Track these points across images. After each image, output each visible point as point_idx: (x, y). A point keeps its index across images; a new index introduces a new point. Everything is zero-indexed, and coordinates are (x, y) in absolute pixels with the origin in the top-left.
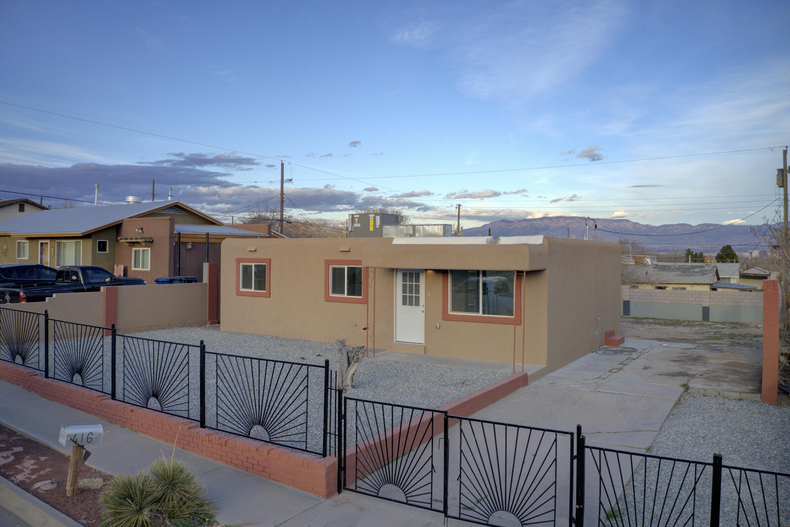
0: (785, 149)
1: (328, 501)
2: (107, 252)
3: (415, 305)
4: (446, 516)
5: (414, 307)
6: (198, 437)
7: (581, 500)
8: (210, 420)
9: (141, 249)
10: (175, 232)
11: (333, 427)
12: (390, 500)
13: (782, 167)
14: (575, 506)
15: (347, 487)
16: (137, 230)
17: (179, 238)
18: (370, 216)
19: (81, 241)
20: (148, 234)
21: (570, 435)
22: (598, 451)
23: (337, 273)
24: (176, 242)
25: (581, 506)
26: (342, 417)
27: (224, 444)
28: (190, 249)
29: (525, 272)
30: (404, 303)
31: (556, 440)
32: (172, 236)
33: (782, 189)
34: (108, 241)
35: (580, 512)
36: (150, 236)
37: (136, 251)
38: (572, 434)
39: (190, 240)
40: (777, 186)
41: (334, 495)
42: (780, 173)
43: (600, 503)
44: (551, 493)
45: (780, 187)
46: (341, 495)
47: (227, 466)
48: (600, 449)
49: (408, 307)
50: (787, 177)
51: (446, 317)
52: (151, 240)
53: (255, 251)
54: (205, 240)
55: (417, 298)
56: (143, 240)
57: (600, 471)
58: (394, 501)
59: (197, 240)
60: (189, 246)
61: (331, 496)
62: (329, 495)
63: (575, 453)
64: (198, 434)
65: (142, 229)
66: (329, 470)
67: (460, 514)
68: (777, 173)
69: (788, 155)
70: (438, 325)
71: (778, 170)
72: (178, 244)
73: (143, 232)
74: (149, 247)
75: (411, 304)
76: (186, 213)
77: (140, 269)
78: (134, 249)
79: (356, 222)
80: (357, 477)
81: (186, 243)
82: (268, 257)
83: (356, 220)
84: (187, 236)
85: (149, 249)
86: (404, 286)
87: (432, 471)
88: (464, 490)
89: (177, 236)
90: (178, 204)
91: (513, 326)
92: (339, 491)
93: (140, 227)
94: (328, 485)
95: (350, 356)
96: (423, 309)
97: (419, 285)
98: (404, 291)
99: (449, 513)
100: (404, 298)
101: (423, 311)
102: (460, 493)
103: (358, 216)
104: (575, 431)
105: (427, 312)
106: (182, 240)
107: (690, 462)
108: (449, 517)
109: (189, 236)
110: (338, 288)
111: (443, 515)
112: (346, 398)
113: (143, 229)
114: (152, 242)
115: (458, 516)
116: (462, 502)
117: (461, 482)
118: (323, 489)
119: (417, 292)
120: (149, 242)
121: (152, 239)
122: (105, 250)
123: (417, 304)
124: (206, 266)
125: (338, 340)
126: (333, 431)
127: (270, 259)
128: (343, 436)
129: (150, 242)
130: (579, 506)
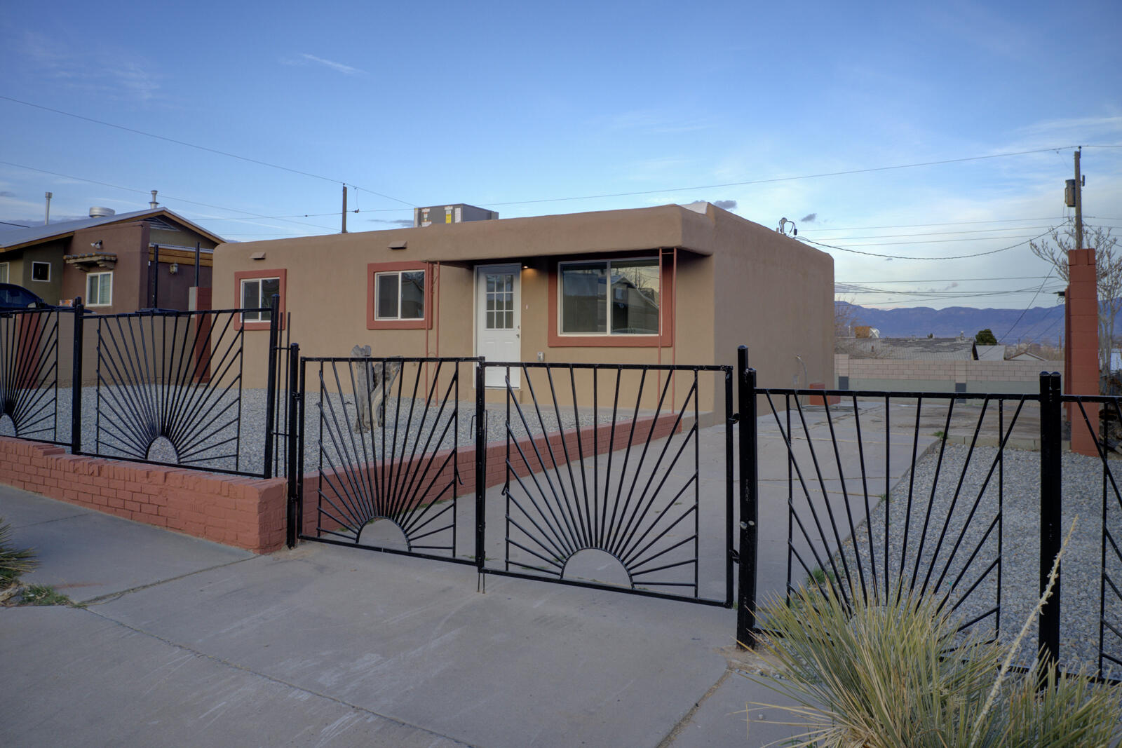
0: (1078, 150)
1: (263, 556)
2: (49, 280)
3: (507, 327)
4: (482, 570)
5: (504, 332)
7: (750, 510)
8: (87, 444)
9: (99, 274)
10: (150, 245)
11: (282, 425)
12: (378, 549)
13: (1073, 177)
14: (738, 524)
15: (303, 534)
16: (93, 245)
17: (157, 255)
18: (446, 208)
19: (8, 263)
20: (110, 250)
21: (722, 374)
22: (784, 397)
23: (388, 284)
24: (151, 262)
25: (752, 523)
26: (297, 398)
28: (175, 273)
29: (675, 250)
30: (490, 325)
31: (695, 386)
32: (145, 252)
33: (1073, 210)
34: (50, 264)
35: (750, 536)
36: (113, 252)
37: (92, 278)
38: (729, 370)
39: (176, 260)
40: (1066, 205)
41: (279, 549)
42: (1071, 186)
43: (792, 511)
44: (688, 500)
45: (1069, 206)
46: (293, 552)
48: (787, 392)
49: (495, 332)
50: (1080, 191)
51: (554, 343)
52: (113, 259)
53: (263, 259)
54: (193, 262)
55: (510, 316)
56: (100, 258)
57: (788, 440)
58: (386, 551)
59: (186, 261)
60: (174, 269)
61: (271, 552)
62: (266, 547)
63: (736, 410)
65: (101, 243)
66: (266, 499)
67: (507, 563)
68: (1065, 186)
69: (1082, 160)
70: (542, 355)
71: (1067, 181)
72: (154, 268)
73: (102, 248)
74: (111, 270)
75: (500, 326)
76: (178, 230)
77: (98, 305)
78: (89, 275)
79: (426, 220)
80: (320, 512)
81: (168, 264)
82: (283, 267)
83: (426, 216)
84: (168, 253)
85: (111, 273)
86: (490, 299)
87: (454, 483)
88: (515, 514)
89: (153, 251)
90: (165, 214)
92: (291, 544)
93: (99, 241)
94: (264, 526)
96: (519, 331)
97: (512, 294)
98: (490, 306)
99: (487, 565)
100: (490, 317)
101: (518, 336)
102: (508, 520)
103: (428, 210)
104: (734, 363)
105: (524, 337)
106: (161, 258)
107: (988, 397)
108: (487, 571)
109: (173, 253)
110: (387, 308)
111: (476, 568)
112: (304, 360)
113: (104, 243)
114: (115, 262)
115: (504, 569)
116: (511, 538)
117: (509, 497)
118: (253, 534)
119: (510, 305)
120: (111, 261)
121: (115, 256)
122: (46, 279)
123: (510, 325)
124: (193, 292)
126: (281, 430)
127: (286, 270)
128: (298, 434)
129: (112, 263)
130: (747, 522)
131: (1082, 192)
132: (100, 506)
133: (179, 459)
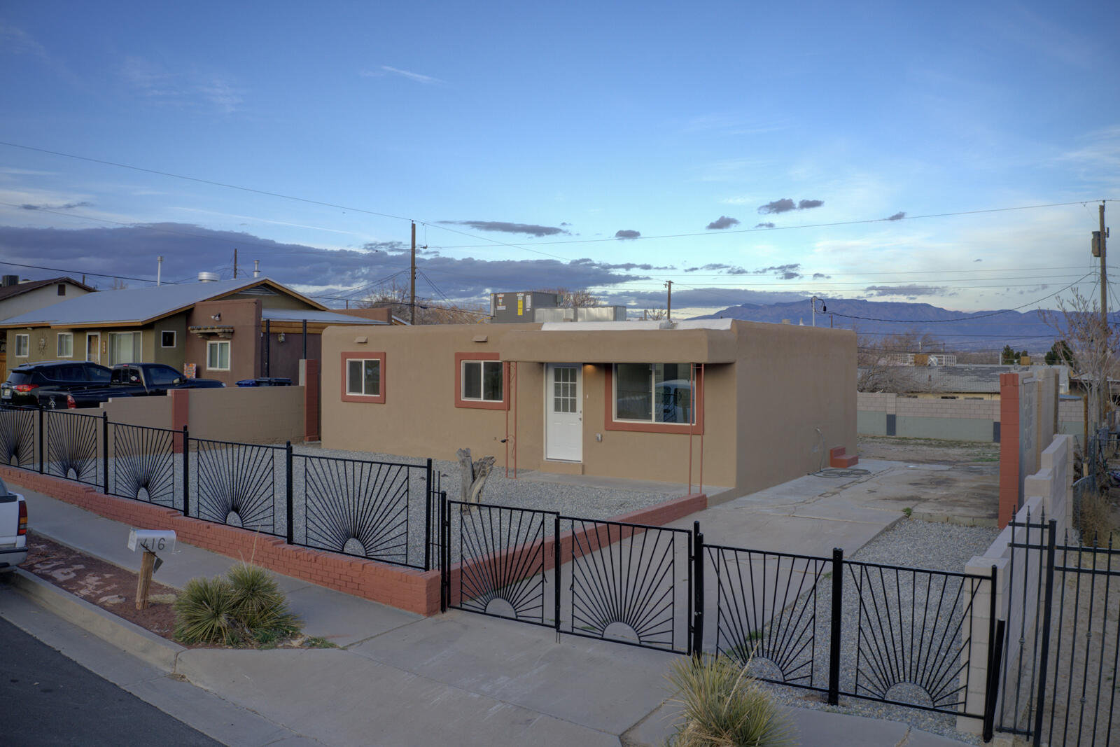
0: (1103, 204)
1: (429, 618)
2: (175, 346)
3: (571, 411)
4: (558, 631)
5: (569, 415)
6: (284, 553)
7: (700, 606)
8: (298, 535)
9: (218, 342)
10: (262, 319)
11: (436, 536)
12: (498, 616)
13: (1098, 229)
14: (694, 613)
15: (452, 605)
16: (213, 317)
17: (268, 327)
18: (518, 295)
19: (141, 332)
20: (227, 323)
21: (687, 534)
22: (716, 549)
23: (472, 370)
24: (264, 333)
25: (700, 613)
26: (446, 524)
27: (313, 560)
28: (282, 342)
29: (703, 365)
30: (557, 408)
31: (673, 540)
32: (258, 325)
33: (1099, 259)
34: (175, 332)
35: (699, 619)
36: (231, 325)
37: (211, 345)
38: (690, 533)
39: (282, 330)
40: (1093, 255)
41: (437, 613)
42: (1097, 238)
43: (719, 609)
44: (669, 599)
45: (1096, 256)
46: (445, 615)
47: (318, 585)
48: (718, 547)
49: (561, 414)
50: (1105, 242)
51: (610, 427)
52: (231, 330)
53: (366, 343)
54: (301, 330)
55: (574, 402)
56: (221, 330)
57: (718, 572)
58: (502, 617)
59: (291, 330)
60: (282, 339)
61: (434, 615)
62: (430, 613)
63: (693, 554)
64: (284, 551)
65: (219, 316)
66: (430, 584)
67: (573, 628)
68: (1091, 237)
69: (1106, 214)
70: (600, 436)
71: (1094, 233)
72: (267, 335)
73: (220, 320)
74: (228, 339)
75: (565, 410)
76: (277, 295)
77: (217, 369)
78: (209, 342)
79: (500, 304)
80: (462, 592)
81: (277, 334)
82: (383, 350)
83: (500, 301)
84: (279, 324)
85: (229, 342)
86: (557, 387)
87: (543, 581)
88: (577, 601)
89: (265, 324)
90: (268, 282)
91: (689, 436)
92: (443, 610)
93: (218, 314)
94: (429, 601)
95: (475, 468)
96: (581, 415)
97: (575, 385)
98: (557, 393)
99: (562, 628)
100: (557, 402)
101: (580, 419)
102: (573, 605)
103: (502, 296)
104: (692, 529)
105: (585, 420)
106: (272, 330)
107: (810, 558)
108: (561, 632)
109: (280, 324)
110: (471, 390)
111: (555, 630)
112: (450, 502)
113: (222, 315)
114: (233, 333)
115: (570, 631)
116: (575, 615)
117: (573, 592)
118: (423, 605)
119: (574, 394)
120: (229, 332)
121: (232, 328)
122: (172, 345)
123: (574, 410)
124: (303, 364)
125: (461, 449)
126: (436, 542)
127: (385, 353)
128: (447, 545)
129: (230, 334)
130: (698, 612)
131: (1107, 244)
132: (317, 581)
133: (366, 554)
